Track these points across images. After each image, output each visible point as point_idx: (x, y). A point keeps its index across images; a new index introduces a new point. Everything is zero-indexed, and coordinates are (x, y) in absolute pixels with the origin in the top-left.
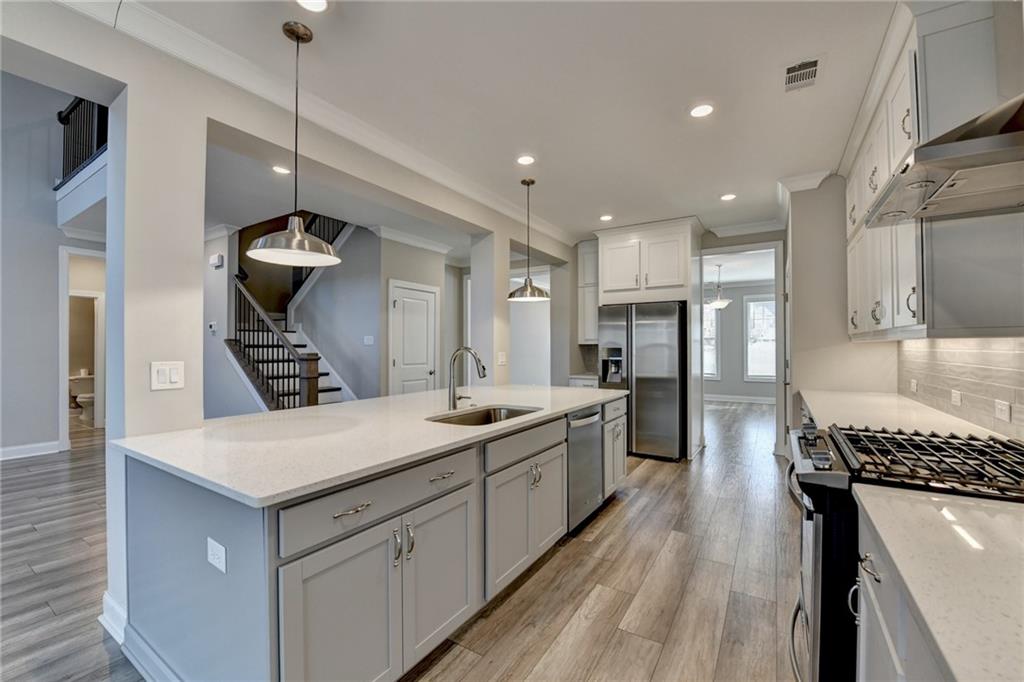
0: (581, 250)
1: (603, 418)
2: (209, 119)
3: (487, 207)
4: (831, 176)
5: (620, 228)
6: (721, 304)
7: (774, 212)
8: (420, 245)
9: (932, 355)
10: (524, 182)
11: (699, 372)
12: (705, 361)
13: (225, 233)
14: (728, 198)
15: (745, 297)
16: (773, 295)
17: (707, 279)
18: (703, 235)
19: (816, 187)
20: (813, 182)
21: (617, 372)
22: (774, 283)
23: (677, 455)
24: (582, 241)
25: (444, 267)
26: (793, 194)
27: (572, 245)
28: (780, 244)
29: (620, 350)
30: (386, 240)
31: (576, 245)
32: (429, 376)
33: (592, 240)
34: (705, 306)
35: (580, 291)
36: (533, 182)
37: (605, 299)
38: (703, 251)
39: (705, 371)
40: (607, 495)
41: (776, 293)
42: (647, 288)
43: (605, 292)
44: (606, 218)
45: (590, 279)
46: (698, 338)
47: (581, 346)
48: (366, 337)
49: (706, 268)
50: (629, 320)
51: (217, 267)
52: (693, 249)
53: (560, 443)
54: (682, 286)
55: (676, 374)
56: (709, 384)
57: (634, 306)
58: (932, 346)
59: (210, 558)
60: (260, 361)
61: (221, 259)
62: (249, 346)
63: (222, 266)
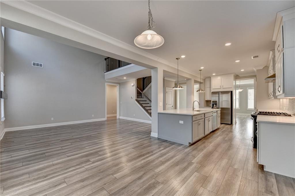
0: (206, 80)
1: (217, 113)
2: (164, 70)
3: (192, 75)
4: (265, 66)
5: (217, 75)
6: (241, 90)
7: (254, 72)
8: (171, 80)
10: (200, 70)
11: (235, 107)
12: (236, 105)
13: (135, 80)
14: (242, 70)
15: (247, 88)
16: (253, 88)
17: (237, 84)
18: (236, 76)
19: (262, 69)
20: (261, 68)
21: (216, 106)
22: (253, 84)
23: (230, 123)
24: (207, 78)
25: (174, 84)
26: (257, 70)
27: (204, 79)
28: (255, 78)
29: (217, 101)
30: (166, 80)
31: (205, 79)
32: (172, 107)
33: (210, 78)
34: (237, 90)
35: (206, 89)
36: (202, 70)
37: (212, 91)
38: (236, 80)
39: (237, 107)
40: (218, 127)
41: (254, 87)
42: (223, 88)
43: (213, 89)
44: (214, 74)
45: (208, 86)
46: (235, 99)
47: (206, 101)
49: (236, 83)
50: (219, 94)
51: (133, 86)
52: (234, 79)
53: (203, 119)
54: (231, 88)
55: (230, 107)
56: (238, 111)
57: (220, 92)
59: (180, 123)
60: (142, 104)
61: (134, 84)
62: (139, 101)
63: (134, 86)
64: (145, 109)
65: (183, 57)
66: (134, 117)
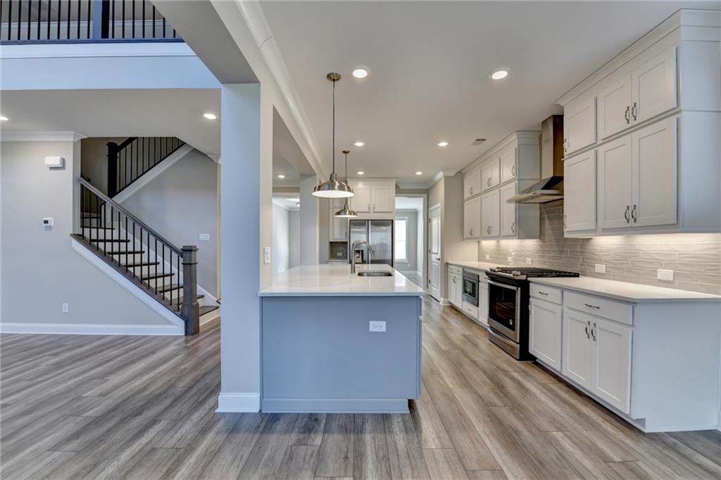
2: (274, 109)
4: (459, 172)
9: (498, 246)
14: (419, 173)
19: (453, 175)
21: (359, 257)
26: (445, 177)
28: (426, 195)
36: (348, 152)
42: (374, 212)
44: (361, 173)
47: (331, 242)
48: (201, 235)
50: (368, 228)
51: (57, 168)
54: (390, 212)
57: (370, 221)
58: (498, 242)
59: (372, 329)
60: (112, 253)
61: (63, 161)
62: (98, 241)
63: (63, 167)
64: (132, 277)
65: (360, 74)
66: (67, 318)
